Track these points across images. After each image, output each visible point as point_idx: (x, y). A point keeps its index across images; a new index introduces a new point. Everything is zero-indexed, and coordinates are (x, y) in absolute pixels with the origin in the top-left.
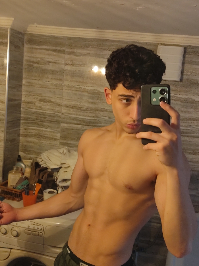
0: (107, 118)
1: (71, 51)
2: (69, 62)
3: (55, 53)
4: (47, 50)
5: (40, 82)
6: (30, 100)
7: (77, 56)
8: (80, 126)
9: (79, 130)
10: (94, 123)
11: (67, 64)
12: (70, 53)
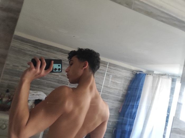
0: (52, 77)
1: (41, 48)
2: (39, 52)
3: (33, 48)
4: (30, 46)
5: (24, 58)
6: (17, 65)
7: (43, 51)
8: (39, 79)
9: (38, 81)
10: (46, 78)
11: (38, 53)
12: (40, 49)
